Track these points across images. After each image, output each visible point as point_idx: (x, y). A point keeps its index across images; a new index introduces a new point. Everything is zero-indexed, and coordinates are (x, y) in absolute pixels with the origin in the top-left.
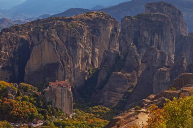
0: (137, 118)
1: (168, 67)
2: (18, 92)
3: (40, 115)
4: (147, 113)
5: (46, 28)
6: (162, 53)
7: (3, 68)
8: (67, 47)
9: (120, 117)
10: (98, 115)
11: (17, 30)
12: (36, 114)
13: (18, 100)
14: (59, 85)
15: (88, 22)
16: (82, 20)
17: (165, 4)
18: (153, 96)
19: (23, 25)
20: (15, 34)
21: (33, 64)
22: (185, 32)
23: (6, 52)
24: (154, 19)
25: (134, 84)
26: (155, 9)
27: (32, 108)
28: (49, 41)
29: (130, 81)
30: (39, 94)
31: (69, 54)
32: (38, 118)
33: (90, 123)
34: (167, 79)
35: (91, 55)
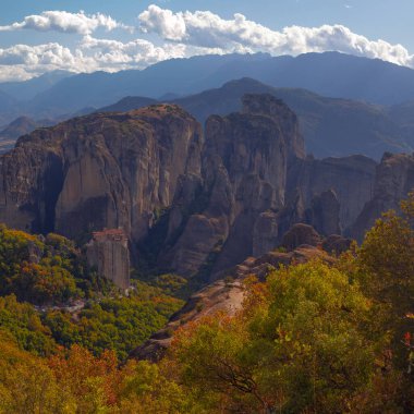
0: (228, 297)
1: (275, 211)
2: (45, 250)
3: (79, 290)
4: (242, 289)
5: (88, 132)
6: (266, 185)
7: (21, 209)
8: (121, 167)
9: (202, 295)
10: (168, 290)
11: (42, 138)
12: (73, 288)
13: (44, 264)
14: (109, 237)
15: (154, 122)
16: (144, 118)
17: (272, 99)
18: (251, 260)
19: (51, 129)
20: (39, 145)
21: (68, 200)
22: (302, 153)
23: (25, 178)
24: (254, 124)
25: (224, 238)
26: (258, 105)
27: (66, 279)
28: (92, 156)
29: (217, 232)
30: (77, 252)
31: (124, 179)
32: (76, 296)
33: (155, 305)
34: (274, 231)
35: (158, 183)
